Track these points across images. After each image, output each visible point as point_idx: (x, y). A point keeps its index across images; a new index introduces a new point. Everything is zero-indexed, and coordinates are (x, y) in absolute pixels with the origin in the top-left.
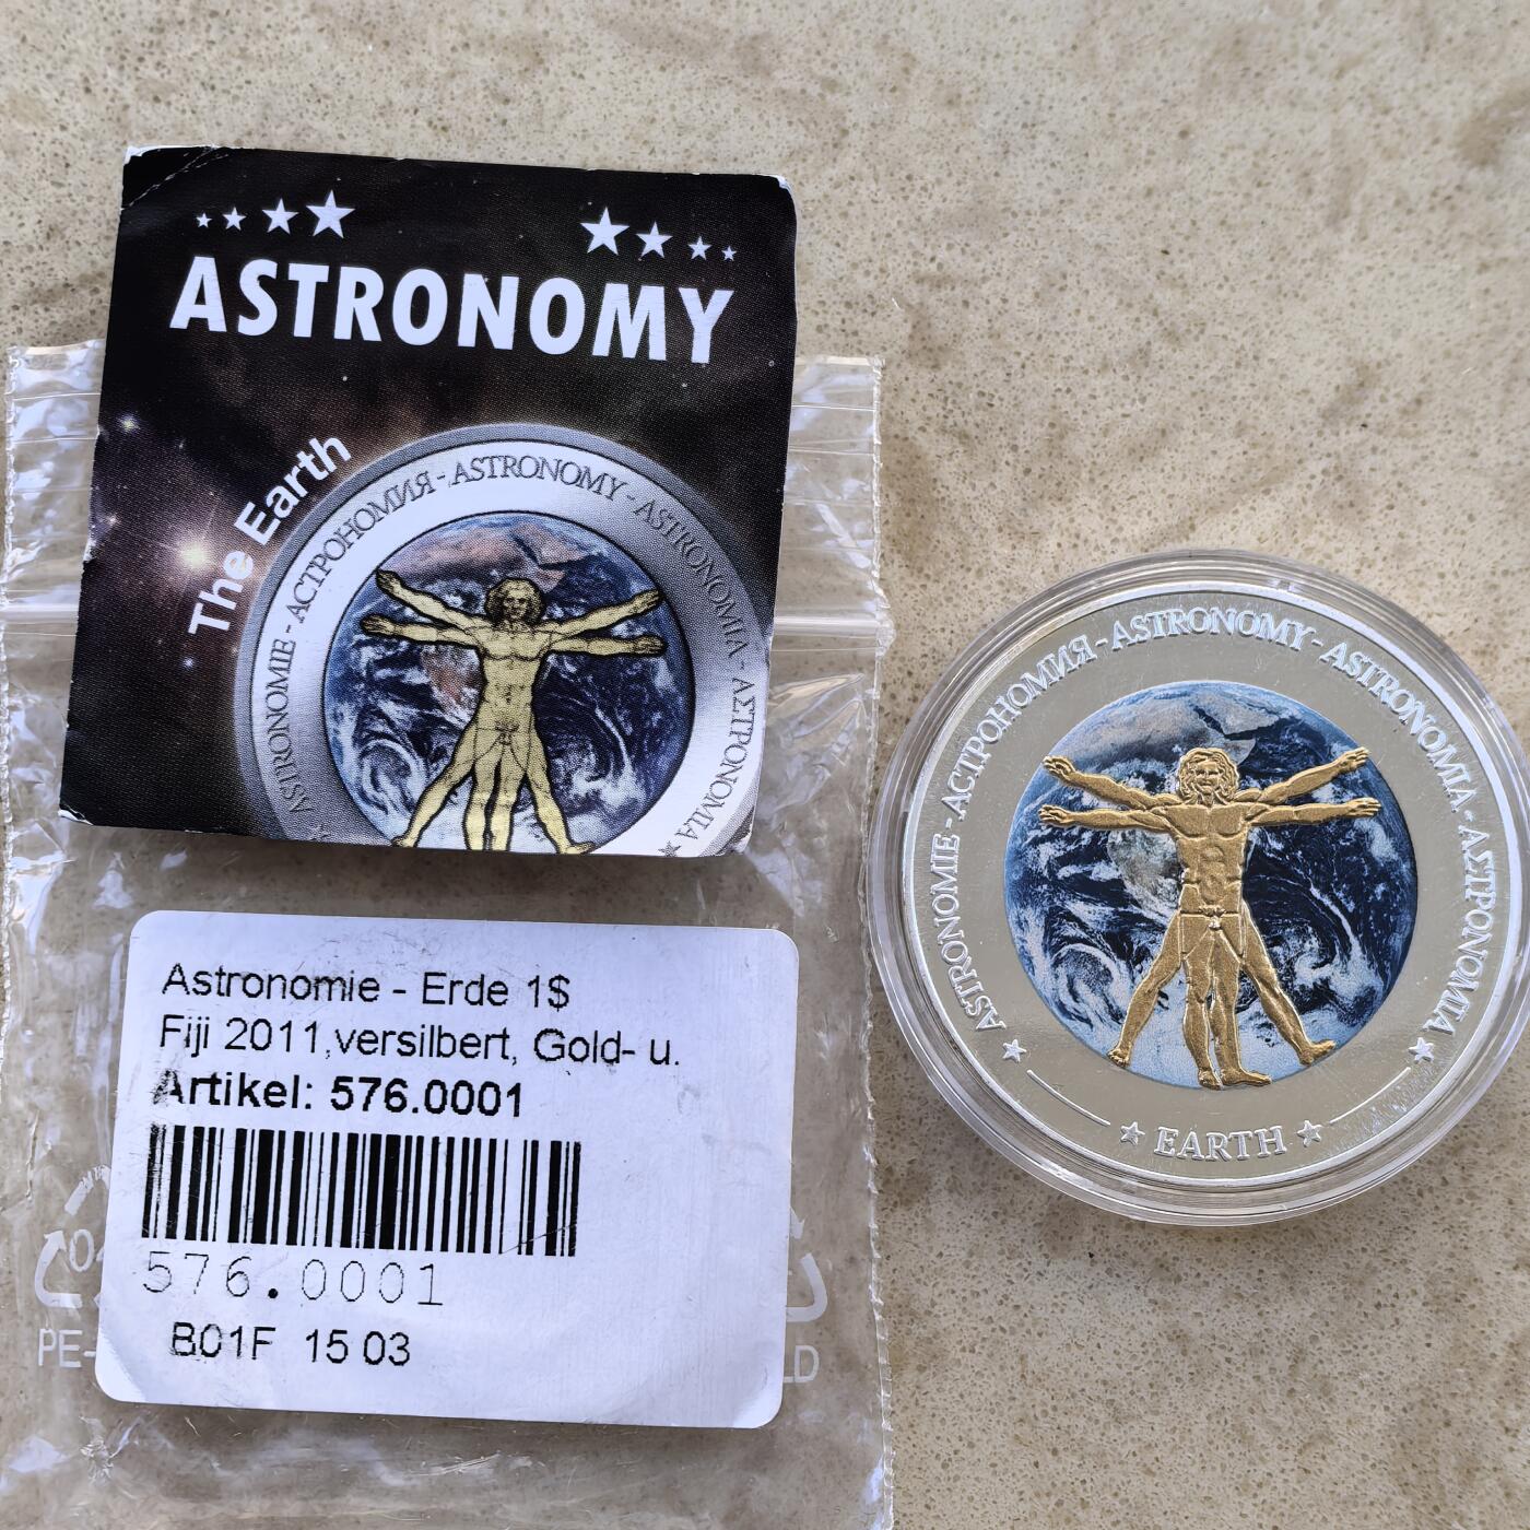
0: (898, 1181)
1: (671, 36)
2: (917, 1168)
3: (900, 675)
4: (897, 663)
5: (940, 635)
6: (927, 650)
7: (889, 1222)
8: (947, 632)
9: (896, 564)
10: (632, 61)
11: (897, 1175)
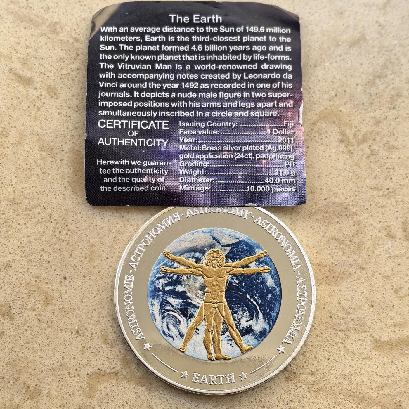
0: (30, 391)
1: (30, 19)
2: (38, 388)
3: (64, 226)
4: (63, 222)
5: (79, 215)
6: (74, 219)
7: (25, 404)
8: (82, 214)
9: (69, 190)
10: (16, 24)
11: (31, 389)
